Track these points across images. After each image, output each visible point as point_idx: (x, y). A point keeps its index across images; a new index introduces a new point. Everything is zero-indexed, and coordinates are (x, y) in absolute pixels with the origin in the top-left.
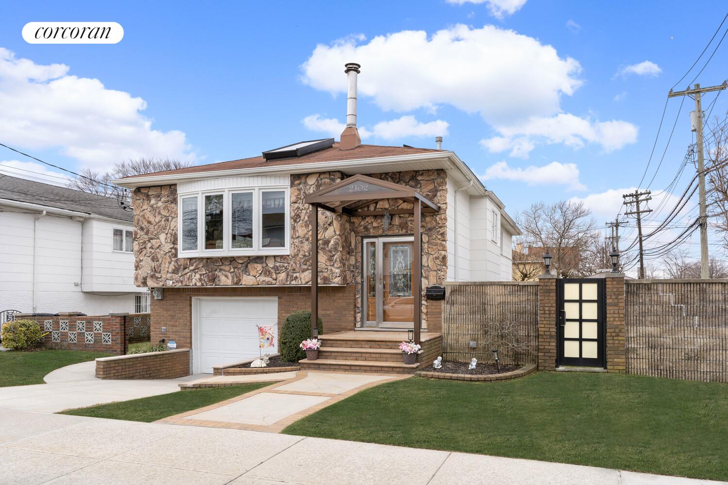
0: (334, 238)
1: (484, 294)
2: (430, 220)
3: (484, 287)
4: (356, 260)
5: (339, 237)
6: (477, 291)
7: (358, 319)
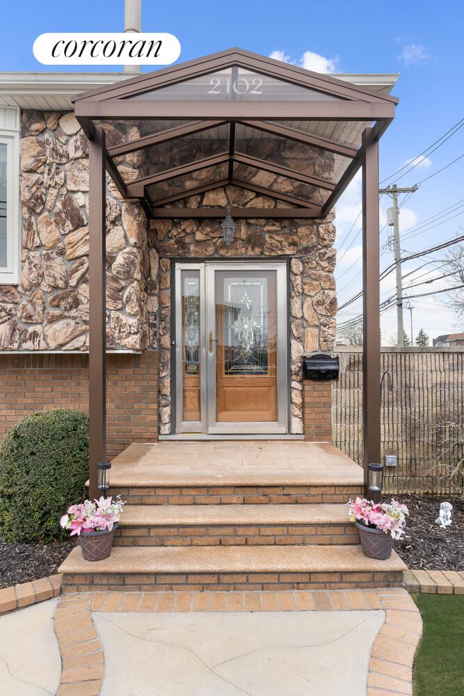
0: (125, 251)
1: (407, 369)
2: (308, 232)
3: (407, 355)
4: (160, 303)
5: (135, 250)
6: (395, 364)
7: (166, 418)
